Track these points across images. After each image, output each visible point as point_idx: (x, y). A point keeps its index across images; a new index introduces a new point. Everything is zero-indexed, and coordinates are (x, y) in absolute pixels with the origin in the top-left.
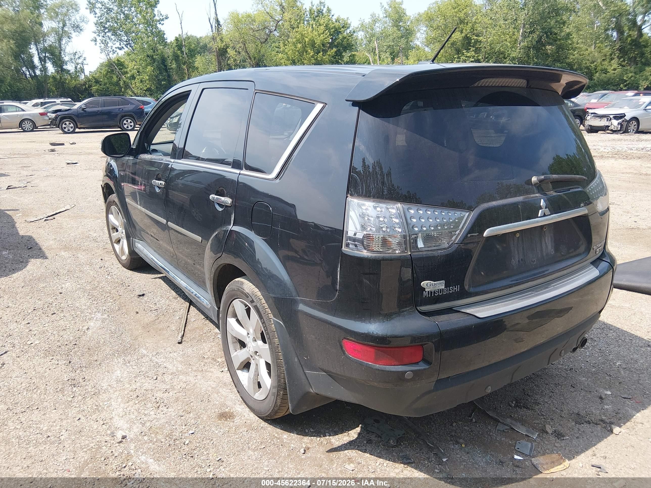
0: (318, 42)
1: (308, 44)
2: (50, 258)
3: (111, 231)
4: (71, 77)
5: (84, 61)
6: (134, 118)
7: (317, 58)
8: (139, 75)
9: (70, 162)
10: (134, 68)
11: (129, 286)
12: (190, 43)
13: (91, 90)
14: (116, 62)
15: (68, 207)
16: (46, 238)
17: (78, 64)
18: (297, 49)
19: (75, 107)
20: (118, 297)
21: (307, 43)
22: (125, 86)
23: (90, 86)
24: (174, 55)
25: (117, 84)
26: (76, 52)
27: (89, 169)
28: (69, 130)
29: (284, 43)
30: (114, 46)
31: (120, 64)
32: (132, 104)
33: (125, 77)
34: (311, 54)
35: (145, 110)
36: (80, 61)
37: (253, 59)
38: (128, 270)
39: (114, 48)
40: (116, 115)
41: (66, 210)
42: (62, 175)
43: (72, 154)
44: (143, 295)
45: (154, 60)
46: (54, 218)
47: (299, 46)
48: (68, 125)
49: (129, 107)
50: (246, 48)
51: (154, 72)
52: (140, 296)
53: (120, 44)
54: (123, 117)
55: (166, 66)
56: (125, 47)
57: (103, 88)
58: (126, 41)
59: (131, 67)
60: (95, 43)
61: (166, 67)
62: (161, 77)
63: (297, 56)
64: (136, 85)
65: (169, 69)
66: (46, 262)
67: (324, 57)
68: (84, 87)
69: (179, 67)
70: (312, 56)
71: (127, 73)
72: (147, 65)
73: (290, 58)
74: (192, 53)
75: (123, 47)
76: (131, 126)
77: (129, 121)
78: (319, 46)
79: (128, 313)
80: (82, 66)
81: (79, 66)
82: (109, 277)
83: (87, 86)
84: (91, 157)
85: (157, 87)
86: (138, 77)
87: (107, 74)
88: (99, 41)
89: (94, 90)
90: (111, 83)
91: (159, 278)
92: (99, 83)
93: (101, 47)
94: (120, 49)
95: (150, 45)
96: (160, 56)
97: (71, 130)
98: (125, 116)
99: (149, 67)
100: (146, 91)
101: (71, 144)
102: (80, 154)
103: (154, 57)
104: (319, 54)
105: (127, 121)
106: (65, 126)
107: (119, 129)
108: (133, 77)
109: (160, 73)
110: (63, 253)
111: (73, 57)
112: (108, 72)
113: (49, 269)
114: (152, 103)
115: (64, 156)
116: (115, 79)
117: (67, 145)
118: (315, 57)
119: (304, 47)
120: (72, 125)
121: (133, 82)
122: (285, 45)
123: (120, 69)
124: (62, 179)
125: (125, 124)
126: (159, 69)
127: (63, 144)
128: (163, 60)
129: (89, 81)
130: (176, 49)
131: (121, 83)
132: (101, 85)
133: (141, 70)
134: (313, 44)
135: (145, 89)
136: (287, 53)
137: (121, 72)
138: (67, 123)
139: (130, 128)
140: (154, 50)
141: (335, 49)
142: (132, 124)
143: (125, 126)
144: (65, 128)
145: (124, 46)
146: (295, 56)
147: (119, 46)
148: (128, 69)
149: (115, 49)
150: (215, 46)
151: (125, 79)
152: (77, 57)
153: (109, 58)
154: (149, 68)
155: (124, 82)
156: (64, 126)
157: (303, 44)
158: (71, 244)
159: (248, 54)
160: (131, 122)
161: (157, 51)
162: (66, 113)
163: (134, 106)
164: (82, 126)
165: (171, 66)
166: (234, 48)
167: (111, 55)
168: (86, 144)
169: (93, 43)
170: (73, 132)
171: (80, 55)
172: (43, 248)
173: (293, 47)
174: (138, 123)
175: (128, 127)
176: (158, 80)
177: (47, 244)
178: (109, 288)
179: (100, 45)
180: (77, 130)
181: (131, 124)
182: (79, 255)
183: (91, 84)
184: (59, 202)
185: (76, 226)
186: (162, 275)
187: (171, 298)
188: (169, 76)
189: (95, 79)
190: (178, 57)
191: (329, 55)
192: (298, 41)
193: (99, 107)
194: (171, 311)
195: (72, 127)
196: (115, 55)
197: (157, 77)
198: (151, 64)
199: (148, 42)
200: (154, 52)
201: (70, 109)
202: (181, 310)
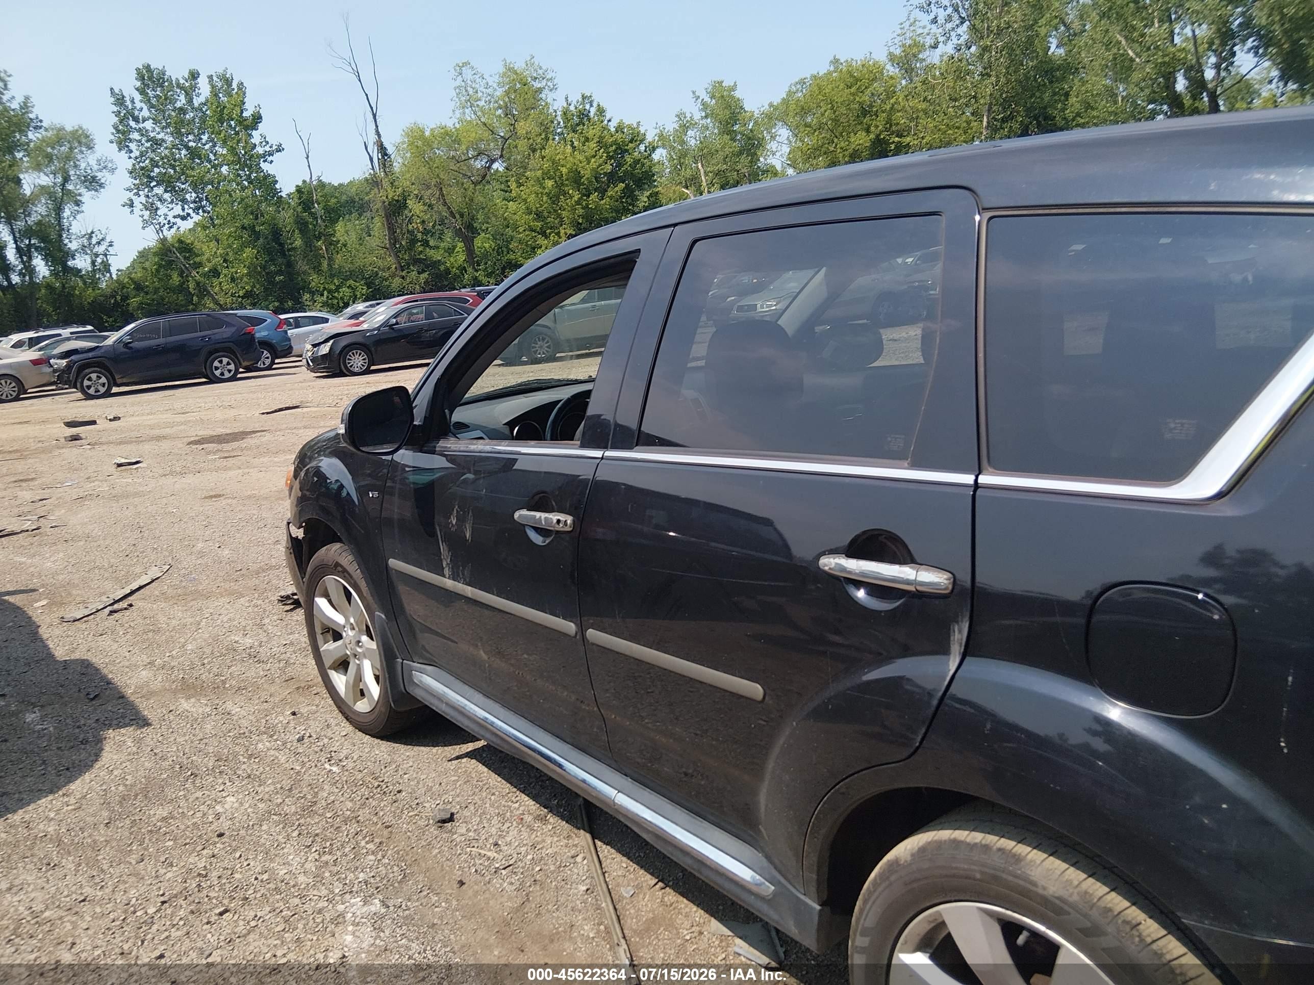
0: (587, 173)
1: (567, 180)
2: (156, 723)
3: (320, 638)
4: (85, 283)
5: (110, 249)
6: (234, 353)
7: (587, 205)
8: (227, 267)
9: (123, 461)
10: (215, 253)
11: (399, 792)
12: (326, 195)
13: (128, 304)
14: (177, 245)
15: (154, 572)
16: (127, 664)
17: (97, 255)
18: (546, 190)
19: (109, 342)
20: (386, 832)
21: (565, 177)
22: (200, 291)
23: (125, 298)
24: (296, 222)
25: (182, 288)
26: (92, 232)
27: (171, 473)
28: (97, 391)
29: (517, 182)
30: (171, 215)
31: (184, 247)
32: (229, 325)
33: (198, 273)
34: (576, 198)
35: (257, 335)
36: (101, 249)
37: (458, 216)
38: (377, 741)
39: (170, 218)
40: (197, 352)
41: (153, 581)
42: (114, 492)
43: (121, 443)
44: (451, 819)
45: (256, 235)
46: (131, 605)
47: (549, 183)
48: (96, 380)
49: (225, 332)
50: (443, 195)
51: (257, 259)
52: (444, 821)
53: (183, 210)
54: (211, 353)
55: (281, 245)
56: (193, 215)
57: (153, 300)
58: (195, 202)
59: (209, 253)
60: (130, 210)
61: (283, 247)
62: (272, 268)
63: (546, 205)
64: (222, 288)
65: (289, 250)
66: (149, 735)
67: (602, 202)
68: (112, 301)
69: (309, 244)
70: (578, 203)
71: (199, 265)
72: (243, 246)
73: (534, 209)
74: (334, 215)
75: (188, 215)
76: (230, 371)
77: (225, 360)
78: (590, 182)
79: (435, 886)
80: (105, 259)
81: (99, 260)
82: (335, 769)
83: (119, 298)
84: (165, 445)
85: (266, 289)
86: (225, 271)
87: (157, 271)
88: (138, 206)
89: (135, 304)
90: (167, 288)
91: (470, 755)
92: (142, 289)
93: (142, 216)
94: (184, 218)
95: (247, 206)
96: (270, 225)
97: (102, 390)
98: (217, 351)
99: (248, 250)
100: (243, 297)
101: (110, 420)
102: (139, 440)
103: (257, 229)
104: (592, 197)
105: (221, 362)
106: (89, 383)
107: (204, 380)
108: (215, 273)
109: (271, 260)
110: (185, 705)
111: (86, 242)
112: (160, 266)
113: (163, 758)
114: (269, 320)
115: (105, 447)
116: (176, 279)
117: (102, 424)
118: (584, 203)
119: (559, 186)
120: (103, 380)
121: (216, 282)
122: (520, 185)
123: (185, 258)
124: (118, 501)
125: (217, 368)
126: (268, 251)
127: (93, 423)
128: (276, 233)
129: (123, 288)
130: (299, 209)
131: (192, 285)
132: (147, 293)
133: (231, 257)
134: (576, 178)
135: (241, 293)
136: (525, 200)
137: (189, 264)
138: (94, 376)
139: (227, 375)
140: (257, 214)
141: (622, 185)
142: (232, 367)
143: (217, 373)
144: (89, 387)
145: (191, 211)
146: (541, 206)
147: (182, 214)
148: (205, 258)
149: (173, 220)
150: (379, 198)
151: (198, 277)
152: (94, 241)
153: (162, 237)
154: (248, 252)
155: (198, 284)
156: (86, 383)
157: (557, 179)
158: (196, 674)
159: (449, 208)
160: (228, 364)
161: (262, 215)
162: (90, 355)
163: (233, 329)
164: (125, 380)
165: (291, 244)
166: (419, 198)
167: (166, 232)
168: (144, 418)
169: (127, 209)
170: (108, 394)
171: (100, 237)
172: (129, 692)
173: (536, 188)
174: (245, 364)
175: (222, 374)
176: (267, 274)
177: (134, 681)
178: (349, 805)
179: (141, 213)
180: (115, 390)
181: (229, 367)
182: (229, 706)
183: (128, 293)
184: (128, 561)
185: (191, 620)
186: (470, 747)
187: (528, 818)
188: (289, 265)
189: (135, 283)
190: (306, 224)
191: (611, 197)
192: (547, 175)
193: (159, 338)
194: (552, 868)
195: (104, 385)
196: (173, 230)
197: (264, 268)
198: (252, 243)
199: (242, 200)
200: (257, 218)
201: (98, 347)
202: (579, 859)
